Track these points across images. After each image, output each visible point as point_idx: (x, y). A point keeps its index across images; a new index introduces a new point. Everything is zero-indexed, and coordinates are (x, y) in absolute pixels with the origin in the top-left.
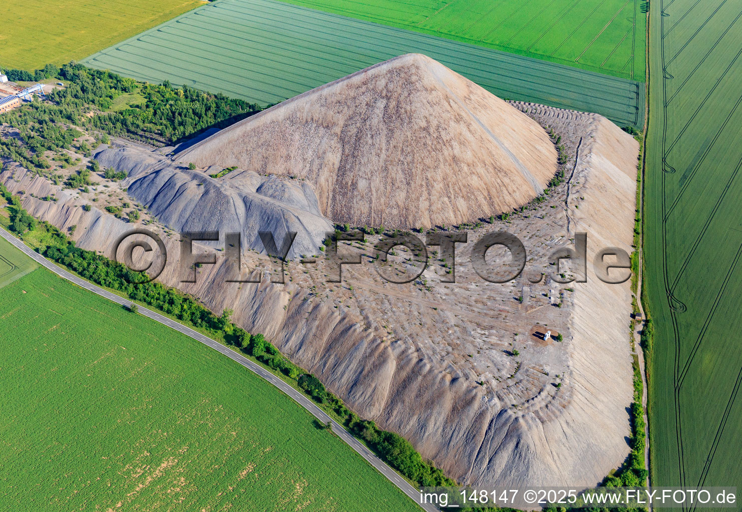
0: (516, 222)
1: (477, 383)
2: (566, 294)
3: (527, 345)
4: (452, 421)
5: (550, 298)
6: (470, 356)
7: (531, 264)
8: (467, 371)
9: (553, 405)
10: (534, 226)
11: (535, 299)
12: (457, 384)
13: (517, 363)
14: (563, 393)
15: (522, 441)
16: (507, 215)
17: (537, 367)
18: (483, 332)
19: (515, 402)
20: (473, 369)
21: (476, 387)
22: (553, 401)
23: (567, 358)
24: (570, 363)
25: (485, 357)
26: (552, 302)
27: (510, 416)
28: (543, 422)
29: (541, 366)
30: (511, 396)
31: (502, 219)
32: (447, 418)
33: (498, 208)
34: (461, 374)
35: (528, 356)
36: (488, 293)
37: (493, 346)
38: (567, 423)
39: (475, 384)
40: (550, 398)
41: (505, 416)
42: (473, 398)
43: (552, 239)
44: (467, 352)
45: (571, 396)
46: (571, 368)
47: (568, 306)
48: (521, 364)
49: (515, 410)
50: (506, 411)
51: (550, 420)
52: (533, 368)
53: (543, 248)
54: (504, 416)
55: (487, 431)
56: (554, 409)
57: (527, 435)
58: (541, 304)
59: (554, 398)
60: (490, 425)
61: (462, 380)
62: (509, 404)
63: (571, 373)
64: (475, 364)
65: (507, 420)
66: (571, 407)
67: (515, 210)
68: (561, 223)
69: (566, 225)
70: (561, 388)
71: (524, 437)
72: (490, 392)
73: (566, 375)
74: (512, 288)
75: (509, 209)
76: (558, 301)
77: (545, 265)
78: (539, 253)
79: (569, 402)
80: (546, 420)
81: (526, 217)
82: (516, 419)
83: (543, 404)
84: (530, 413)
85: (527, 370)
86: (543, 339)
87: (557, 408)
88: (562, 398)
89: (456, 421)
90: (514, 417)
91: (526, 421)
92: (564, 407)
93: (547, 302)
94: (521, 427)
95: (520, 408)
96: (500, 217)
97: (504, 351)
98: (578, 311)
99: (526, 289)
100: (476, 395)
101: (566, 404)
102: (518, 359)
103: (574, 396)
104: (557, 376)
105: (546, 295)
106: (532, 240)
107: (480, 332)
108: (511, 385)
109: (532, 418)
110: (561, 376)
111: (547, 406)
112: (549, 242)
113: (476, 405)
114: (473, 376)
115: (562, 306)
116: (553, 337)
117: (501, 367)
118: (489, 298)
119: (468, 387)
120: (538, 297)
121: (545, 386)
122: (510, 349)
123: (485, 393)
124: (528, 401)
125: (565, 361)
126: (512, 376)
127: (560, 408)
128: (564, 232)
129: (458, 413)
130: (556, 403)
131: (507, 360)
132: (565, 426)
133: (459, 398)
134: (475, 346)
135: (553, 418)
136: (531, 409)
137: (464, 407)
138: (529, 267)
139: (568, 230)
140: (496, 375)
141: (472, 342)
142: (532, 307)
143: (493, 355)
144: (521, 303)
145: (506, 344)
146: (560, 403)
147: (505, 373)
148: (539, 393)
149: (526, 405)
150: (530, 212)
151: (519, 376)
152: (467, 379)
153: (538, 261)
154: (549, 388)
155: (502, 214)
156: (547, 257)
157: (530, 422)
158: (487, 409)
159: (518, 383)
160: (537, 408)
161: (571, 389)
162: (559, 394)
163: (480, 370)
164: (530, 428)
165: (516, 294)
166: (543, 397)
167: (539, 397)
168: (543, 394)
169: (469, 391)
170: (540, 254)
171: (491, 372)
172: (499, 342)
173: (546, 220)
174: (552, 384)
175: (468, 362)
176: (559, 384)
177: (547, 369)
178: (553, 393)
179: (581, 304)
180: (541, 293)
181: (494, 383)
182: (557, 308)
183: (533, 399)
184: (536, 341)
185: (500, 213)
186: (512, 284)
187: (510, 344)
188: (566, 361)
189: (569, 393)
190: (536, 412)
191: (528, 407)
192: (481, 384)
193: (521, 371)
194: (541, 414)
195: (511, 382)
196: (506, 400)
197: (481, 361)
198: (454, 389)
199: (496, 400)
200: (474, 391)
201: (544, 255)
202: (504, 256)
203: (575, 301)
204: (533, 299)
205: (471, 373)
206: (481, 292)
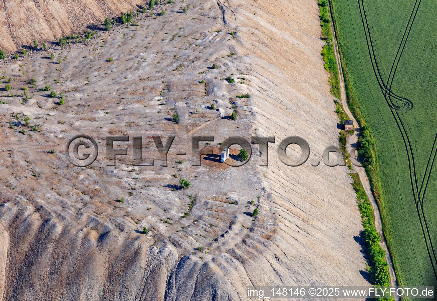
0: (146, 23)
1: (138, 232)
2: (240, 102)
3: (199, 173)
4: (112, 293)
5: (218, 110)
6: (119, 201)
7: (180, 72)
8: (120, 220)
9: (251, 238)
10: (173, 24)
11: (197, 115)
12: (109, 240)
13: (190, 197)
14: (264, 222)
15: (219, 292)
16: (128, 15)
17: (220, 196)
18: (131, 168)
19: (198, 245)
20: (128, 216)
21: (137, 238)
22: (251, 234)
23: (260, 179)
24: (265, 184)
25: (141, 198)
26: (223, 115)
27: (195, 263)
28: (243, 262)
29: (225, 194)
30: (191, 238)
31: (123, 23)
32: (104, 291)
33: (113, 8)
34: (111, 226)
35: (204, 186)
36: (126, 119)
37: (149, 183)
38: (277, 258)
39: (135, 234)
40: (246, 231)
41: (188, 265)
42: (137, 253)
43: (203, 35)
44: (114, 197)
45: (275, 224)
46: (267, 190)
47: (246, 116)
48: (196, 196)
49: (200, 254)
50: (188, 258)
51: (253, 257)
52: (214, 199)
53: (194, 50)
54: (186, 266)
55: (166, 293)
56: (255, 243)
57: (224, 283)
58: (207, 119)
59: (251, 230)
60: (169, 283)
61: (114, 232)
62: (190, 249)
63: (269, 197)
64: (129, 209)
65: (192, 269)
66: (277, 237)
67: (140, 7)
68: (212, 14)
69: (220, 16)
70: (259, 216)
71: (221, 285)
72: (159, 240)
73: (262, 200)
74: (160, 107)
75: (130, 7)
76: (231, 112)
77: (201, 71)
78: (189, 56)
79: (274, 232)
80: (247, 258)
81: (159, 14)
82: (205, 265)
83: (239, 240)
84: (223, 254)
85: (206, 203)
86: (220, 161)
87: (259, 242)
88: (263, 228)
89: (118, 291)
90: (200, 263)
91: (220, 265)
92: (268, 238)
93: (215, 115)
94: (214, 274)
95: (207, 251)
96: (119, 21)
97: (168, 186)
98: (262, 121)
99: (181, 104)
100: (139, 248)
101: (271, 234)
102: (189, 191)
103: (280, 223)
104: (250, 203)
105: (211, 108)
106: (174, 42)
107: (126, 169)
108: (187, 225)
109: (227, 260)
110: (256, 202)
111: (244, 242)
112: (200, 41)
113: (143, 261)
114: (130, 225)
115: (237, 117)
116: (232, 156)
117: (168, 206)
118: (129, 125)
119: (125, 240)
120: (200, 111)
121: (236, 217)
122: (176, 182)
123: (153, 242)
124: (216, 240)
125: (257, 183)
126: (186, 214)
127: (263, 240)
128: (219, 25)
129: (119, 280)
130: (256, 235)
131: (174, 196)
132: (274, 262)
133: (116, 258)
134: (124, 188)
135: (256, 253)
136: (223, 248)
137: (125, 269)
138: (179, 76)
139: (224, 21)
140: (164, 218)
141: (118, 184)
142: (194, 125)
143: (152, 193)
144: (178, 123)
145: (169, 177)
146: (262, 234)
147: (175, 213)
148: (230, 227)
149: (215, 245)
150: (164, 8)
151: (196, 212)
152: (121, 230)
153: (190, 67)
154: (242, 218)
155: (120, 16)
156: (202, 60)
157: (225, 264)
158: (160, 262)
159: (197, 221)
160: (231, 245)
161: (274, 216)
162: (257, 223)
163: (138, 215)
164: (226, 272)
165: (168, 113)
166: (237, 232)
167: (230, 232)
168: (236, 227)
169: (128, 245)
170: (191, 58)
171: (155, 215)
172: (158, 176)
173: (189, 13)
174: (245, 213)
175: (117, 210)
176: (255, 211)
177: (234, 197)
178: (249, 224)
179: (264, 113)
180: (203, 106)
181: (162, 227)
182: (231, 121)
183: (222, 236)
184: (211, 166)
185: (118, 14)
186: (159, 103)
187: (174, 176)
188: (259, 182)
189: (271, 221)
190: (231, 252)
191: (218, 248)
192: (144, 232)
193: (198, 205)
194: (238, 252)
195: (186, 222)
196: (185, 244)
197: (136, 204)
198: (106, 248)
199: (170, 248)
200: (136, 244)
201: (197, 58)
202: (138, 69)
203: (255, 109)
204: (194, 115)
205: (126, 221)
206: (116, 120)
